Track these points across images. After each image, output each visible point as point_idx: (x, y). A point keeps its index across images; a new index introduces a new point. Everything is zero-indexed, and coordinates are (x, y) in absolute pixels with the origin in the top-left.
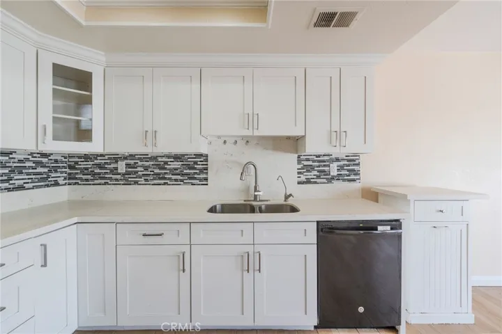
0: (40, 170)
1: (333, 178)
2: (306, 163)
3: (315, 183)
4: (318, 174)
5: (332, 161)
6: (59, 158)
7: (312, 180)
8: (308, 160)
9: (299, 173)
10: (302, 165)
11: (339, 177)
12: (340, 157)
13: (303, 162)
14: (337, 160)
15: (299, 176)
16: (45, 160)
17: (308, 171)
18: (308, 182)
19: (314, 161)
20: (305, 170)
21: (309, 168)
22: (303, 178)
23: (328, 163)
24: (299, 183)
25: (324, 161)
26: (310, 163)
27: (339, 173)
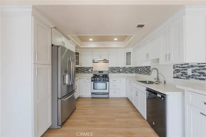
0: (130, 70)
1: (189, 77)
2: (176, 68)
3: (180, 78)
4: (182, 74)
5: (189, 67)
6: (133, 68)
7: (179, 77)
8: (177, 67)
9: (174, 73)
10: (175, 70)
11: (193, 77)
12: (193, 65)
13: (175, 68)
14: (192, 66)
15: (174, 74)
16: (131, 68)
17: (177, 72)
18: (177, 77)
19: (180, 67)
20: (176, 72)
21: (178, 71)
22: (175, 75)
23: (187, 68)
24: (174, 77)
25: (185, 67)
26: (178, 68)
27: (193, 74)
